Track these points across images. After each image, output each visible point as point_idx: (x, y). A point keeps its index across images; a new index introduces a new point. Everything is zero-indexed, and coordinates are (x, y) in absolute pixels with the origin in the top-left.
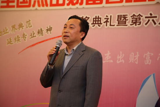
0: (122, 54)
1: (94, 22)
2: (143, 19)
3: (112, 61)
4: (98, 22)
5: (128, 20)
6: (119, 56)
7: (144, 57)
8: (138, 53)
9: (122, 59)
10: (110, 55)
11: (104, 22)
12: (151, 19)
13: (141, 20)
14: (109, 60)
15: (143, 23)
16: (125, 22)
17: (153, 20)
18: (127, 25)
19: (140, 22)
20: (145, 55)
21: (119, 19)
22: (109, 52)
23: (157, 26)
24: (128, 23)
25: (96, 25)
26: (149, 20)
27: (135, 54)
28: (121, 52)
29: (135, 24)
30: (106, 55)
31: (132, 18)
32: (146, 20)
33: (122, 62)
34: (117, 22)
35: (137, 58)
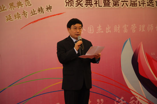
0: (109, 26)
1: (87, 3)
2: (120, 2)
3: (102, 32)
4: (90, 4)
5: (110, 3)
6: (107, 28)
7: (123, 27)
8: (119, 25)
9: (109, 30)
10: (101, 28)
11: (94, 4)
12: (125, 3)
13: (119, 3)
14: (100, 31)
15: (120, 5)
16: (109, 4)
17: (126, 3)
18: (110, 6)
19: (119, 5)
20: (123, 26)
21: (105, 2)
22: (100, 25)
23: (129, 7)
24: (111, 4)
25: (88, 6)
26: (124, 3)
27: (118, 26)
28: (108, 25)
29: (115, 6)
30: (98, 27)
31: (113, 2)
32: (122, 3)
33: (110, 32)
34: (103, 4)
35: (119, 29)
